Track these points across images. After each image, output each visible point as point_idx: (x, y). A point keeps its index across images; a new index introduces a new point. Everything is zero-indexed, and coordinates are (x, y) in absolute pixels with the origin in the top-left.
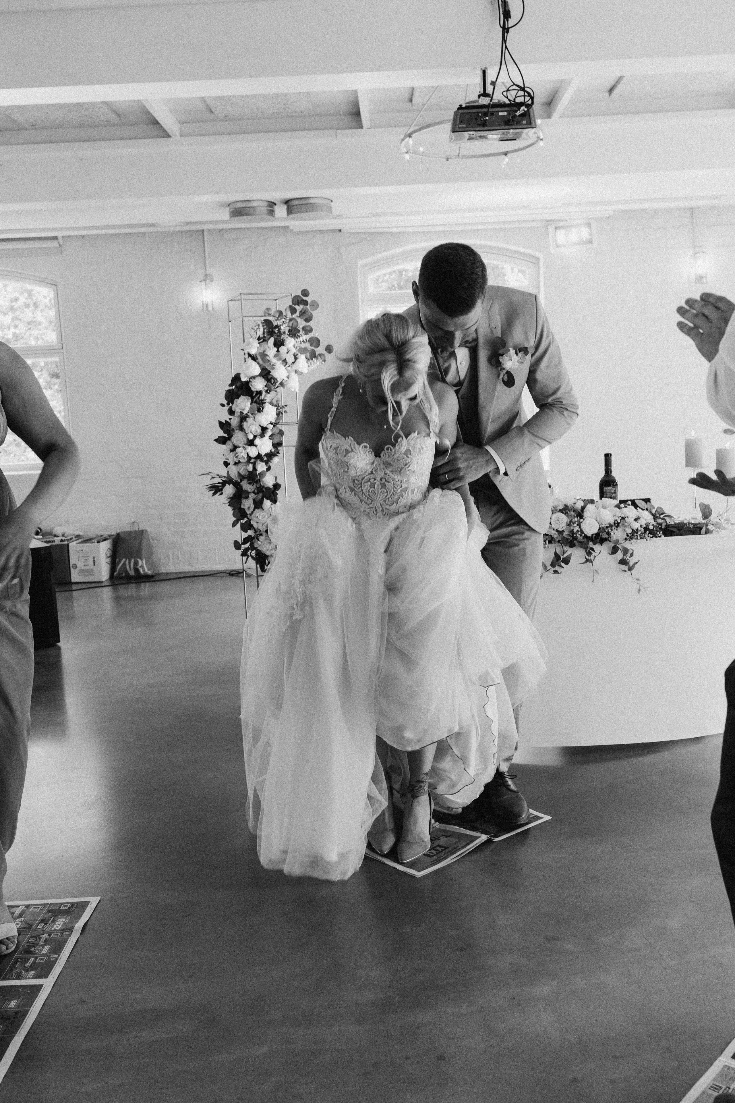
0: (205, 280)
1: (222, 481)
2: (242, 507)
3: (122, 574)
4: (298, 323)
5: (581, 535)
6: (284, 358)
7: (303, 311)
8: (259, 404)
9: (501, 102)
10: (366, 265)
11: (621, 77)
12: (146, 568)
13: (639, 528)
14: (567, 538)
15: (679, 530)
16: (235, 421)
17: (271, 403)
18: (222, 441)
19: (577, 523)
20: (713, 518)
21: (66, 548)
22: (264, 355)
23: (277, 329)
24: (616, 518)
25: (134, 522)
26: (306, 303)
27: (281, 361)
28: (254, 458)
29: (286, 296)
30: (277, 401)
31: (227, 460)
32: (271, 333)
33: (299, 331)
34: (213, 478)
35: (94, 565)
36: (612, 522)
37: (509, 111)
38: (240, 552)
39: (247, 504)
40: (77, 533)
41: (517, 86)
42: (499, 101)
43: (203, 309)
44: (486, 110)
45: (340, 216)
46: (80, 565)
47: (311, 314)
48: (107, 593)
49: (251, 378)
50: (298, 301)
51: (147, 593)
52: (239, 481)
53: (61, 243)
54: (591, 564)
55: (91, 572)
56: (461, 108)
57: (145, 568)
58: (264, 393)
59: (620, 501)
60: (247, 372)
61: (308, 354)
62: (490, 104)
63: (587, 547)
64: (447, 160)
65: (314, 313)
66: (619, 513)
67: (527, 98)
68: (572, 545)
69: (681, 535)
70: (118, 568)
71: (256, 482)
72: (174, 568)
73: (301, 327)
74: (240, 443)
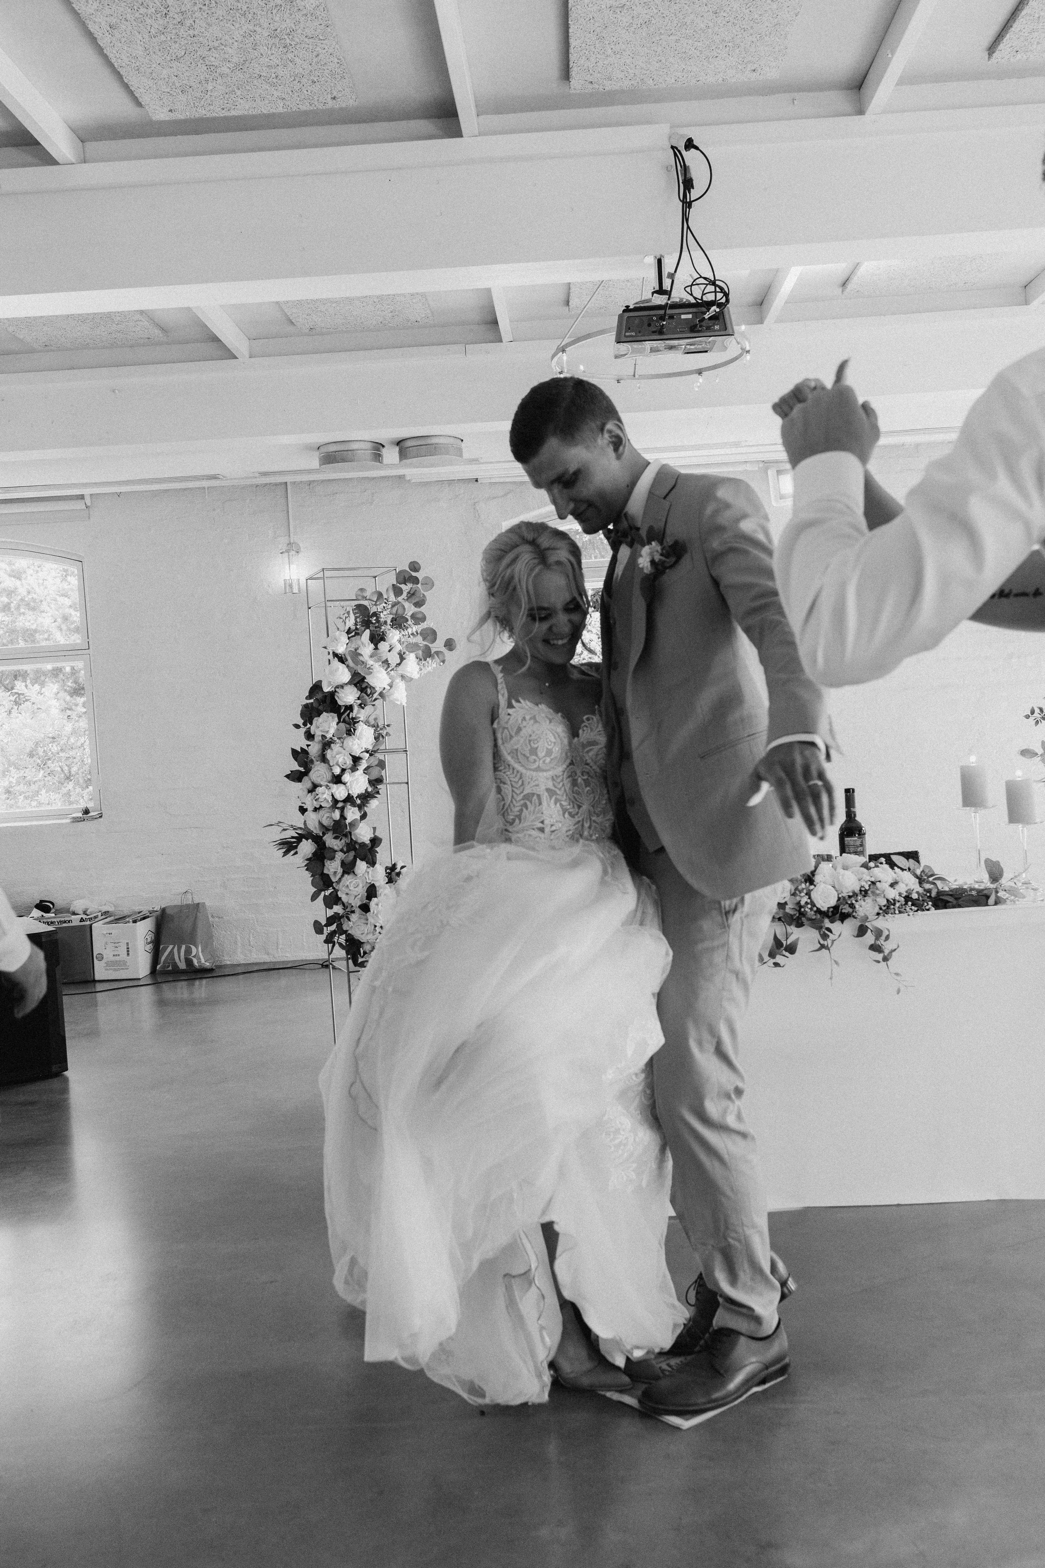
0: (288, 551)
1: (297, 835)
2: (325, 871)
3: (169, 966)
4: (404, 609)
5: (811, 909)
6: (384, 659)
7: (412, 592)
8: (349, 724)
9: (684, 300)
11: (855, 267)
12: (202, 957)
13: (897, 898)
14: (791, 915)
15: (956, 899)
16: (314, 749)
17: (367, 723)
18: (296, 777)
19: (805, 891)
20: (1004, 881)
21: (88, 930)
22: (356, 654)
23: (375, 618)
24: (863, 883)
25: (186, 892)
26: (416, 581)
27: (380, 663)
28: (341, 801)
29: (387, 572)
30: (375, 719)
31: (303, 805)
32: (367, 624)
33: (407, 620)
34: (284, 830)
35: (128, 954)
36: (857, 890)
37: (696, 313)
38: (323, 937)
39: (333, 867)
40: (104, 909)
41: (705, 279)
42: (681, 299)
43: (285, 588)
44: (662, 312)
45: (474, 461)
46: (108, 954)
47: (424, 595)
48: (146, 995)
49: (337, 687)
50: (405, 578)
51: (203, 995)
52: (321, 835)
53: (89, 504)
54: (827, 951)
55: (122, 965)
56: (627, 309)
57: (201, 959)
58: (356, 708)
59: (870, 856)
60: (331, 679)
61: (420, 652)
62: (667, 303)
63: (821, 927)
64: (620, 382)
65: (428, 595)
66: (867, 876)
67: (720, 295)
68: (800, 925)
69: (960, 906)
70: (163, 958)
71: (346, 836)
72: (242, 957)
73: (410, 614)
74: (322, 780)
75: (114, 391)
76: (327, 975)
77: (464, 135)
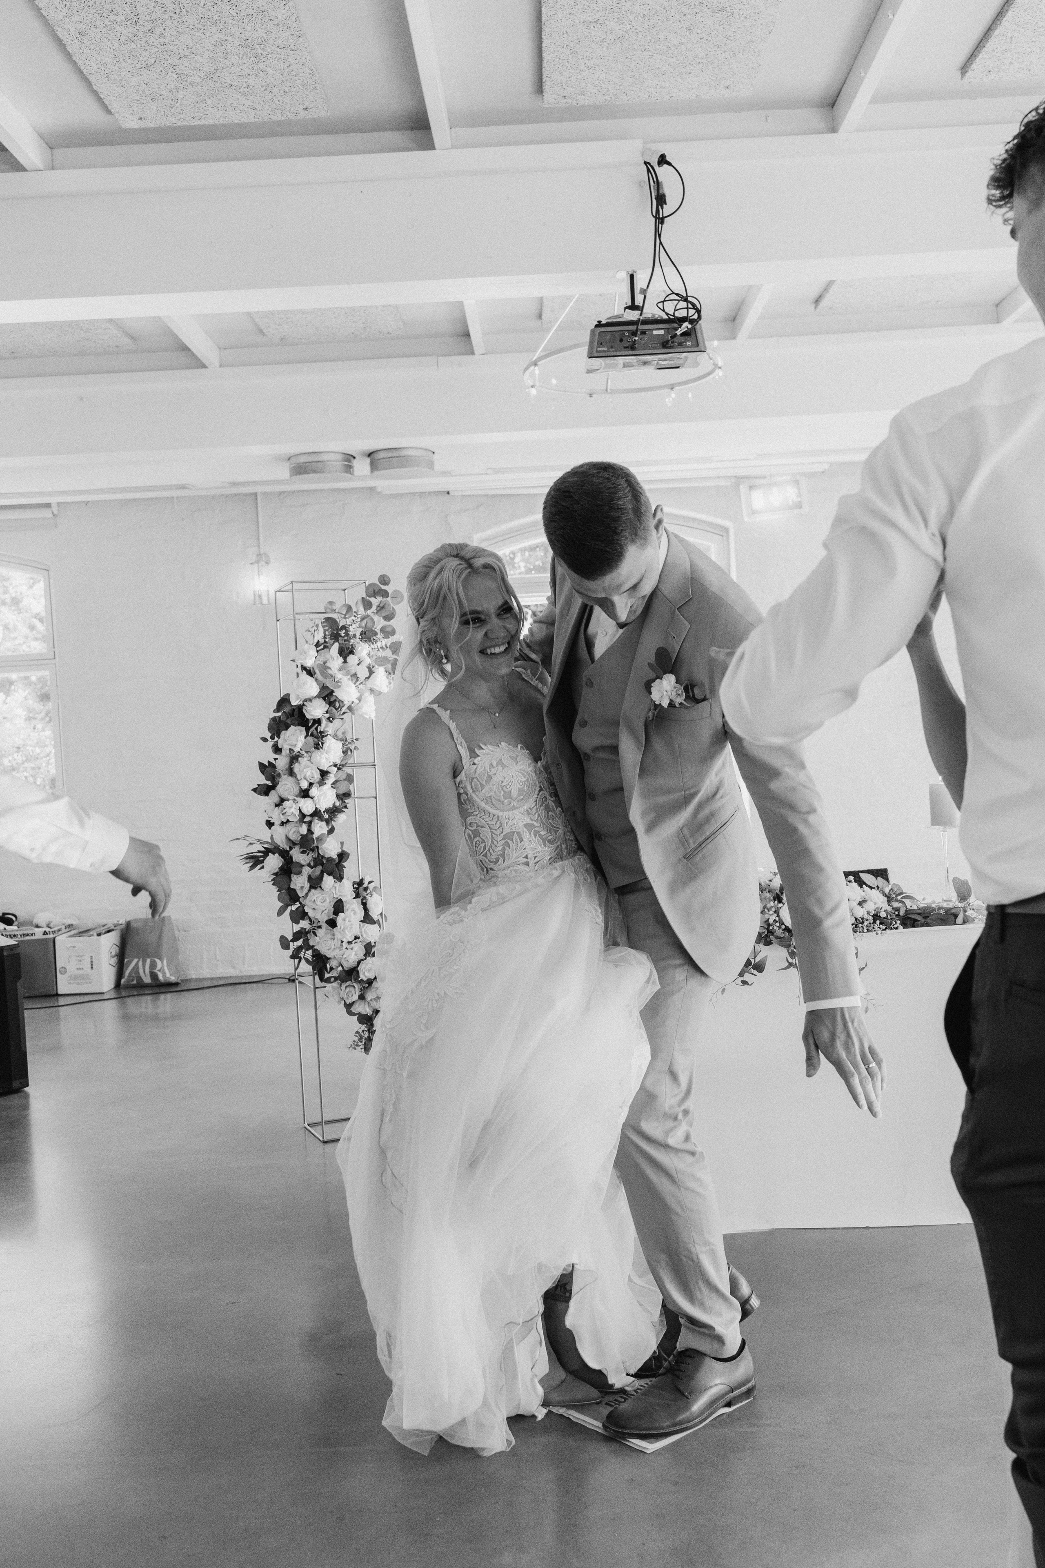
0: (257, 562)
1: (264, 849)
2: (292, 886)
3: (133, 980)
4: (374, 623)
5: (780, 927)
6: (353, 672)
7: (381, 605)
8: (317, 737)
9: (657, 316)
10: (486, 539)
11: (831, 281)
12: (167, 971)
13: (866, 916)
15: (925, 918)
16: (282, 763)
17: (335, 736)
18: (264, 791)
19: (773, 909)
21: (52, 944)
22: (324, 667)
23: (344, 631)
26: (385, 594)
27: (349, 677)
28: (309, 815)
29: (357, 585)
30: (344, 733)
31: (270, 819)
32: (336, 637)
33: (376, 634)
34: (251, 844)
35: (92, 968)
37: (668, 329)
38: (289, 952)
39: (299, 882)
40: (69, 921)
41: (677, 295)
42: (654, 315)
43: (255, 600)
44: (634, 328)
45: (444, 474)
46: (71, 968)
47: (393, 608)
48: (110, 1009)
49: (305, 700)
50: (375, 591)
51: (168, 1010)
52: (288, 849)
53: (56, 512)
55: (86, 978)
56: (599, 325)
57: (166, 974)
58: (324, 722)
60: (299, 692)
61: (389, 666)
62: (639, 319)
64: (591, 396)
65: (398, 608)
67: (692, 312)
68: (768, 943)
69: (928, 925)
70: (128, 972)
71: (313, 850)
72: (206, 971)
73: (379, 627)
74: (289, 794)
75: (82, 399)
76: (293, 989)
77: (436, 145)
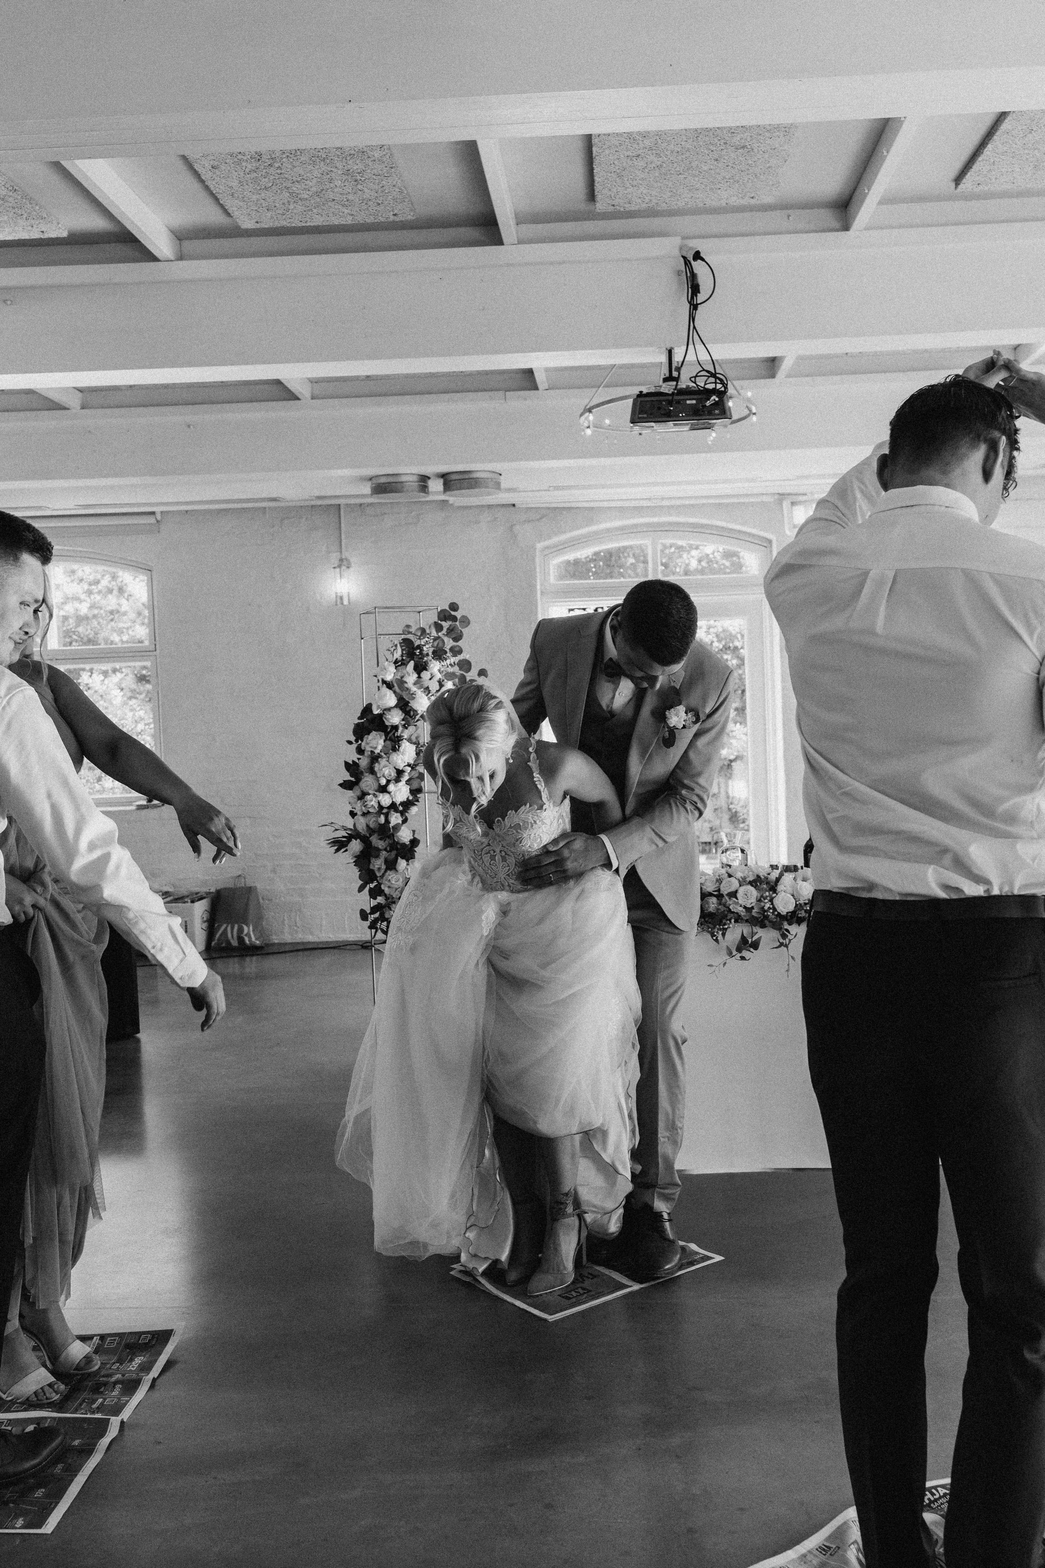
0: (340, 566)
1: (347, 835)
2: (371, 867)
3: (222, 943)
4: (444, 643)
5: (773, 913)
6: (426, 686)
7: (451, 628)
8: (394, 741)
9: (690, 388)
10: (547, 548)
12: (253, 936)
14: (756, 917)
16: (364, 762)
17: (409, 740)
18: (347, 785)
19: (768, 898)
22: (401, 682)
23: (419, 651)
25: (240, 876)
26: (454, 619)
27: (422, 689)
28: (386, 808)
29: (430, 610)
30: (417, 738)
31: (353, 810)
32: (411, 655)
33: (446, 652)
34: (336, 830)
37: (698, 399)
38: (368, 923)
39: (378, 864)
40: (165, 889)
41: (707, 371)
42: (687, 387)
43: (336, 602)
44: (669, 398)
47: (461, 632)
49: (385, 710)
50: (444, 616)
51: (254, 970)
52: (368, 835)
53: (159, 520)
54: (785, 949)
56: (641, 395)
57: (251, 936)
58: (401, 729)
60: (380, 703)
61: (457, 680)
62: (675, 390)
63: (781, 928)
64: (640, 434)
65: (465, 631)
67: (719, 386)
68: (763, 926)
70: (217, 936)
71: (389, 837)
72: (290, 937)
73: (449, 647)
74: (370, 789)
75: (189, 426)
76: (370, 955)
